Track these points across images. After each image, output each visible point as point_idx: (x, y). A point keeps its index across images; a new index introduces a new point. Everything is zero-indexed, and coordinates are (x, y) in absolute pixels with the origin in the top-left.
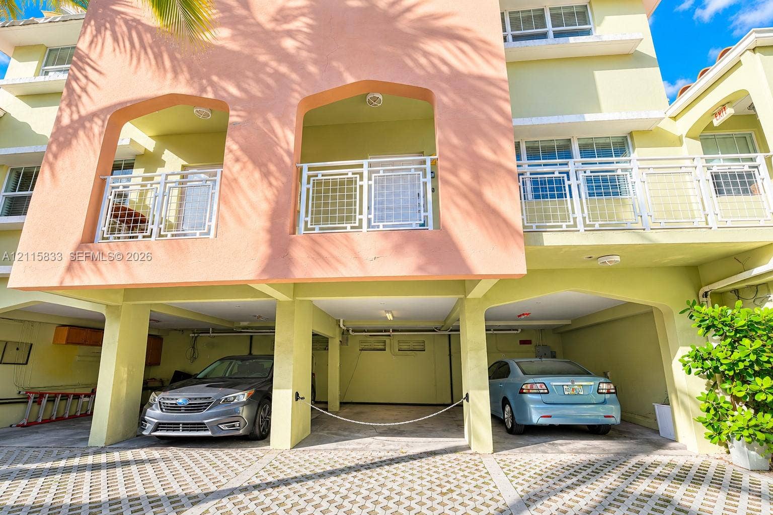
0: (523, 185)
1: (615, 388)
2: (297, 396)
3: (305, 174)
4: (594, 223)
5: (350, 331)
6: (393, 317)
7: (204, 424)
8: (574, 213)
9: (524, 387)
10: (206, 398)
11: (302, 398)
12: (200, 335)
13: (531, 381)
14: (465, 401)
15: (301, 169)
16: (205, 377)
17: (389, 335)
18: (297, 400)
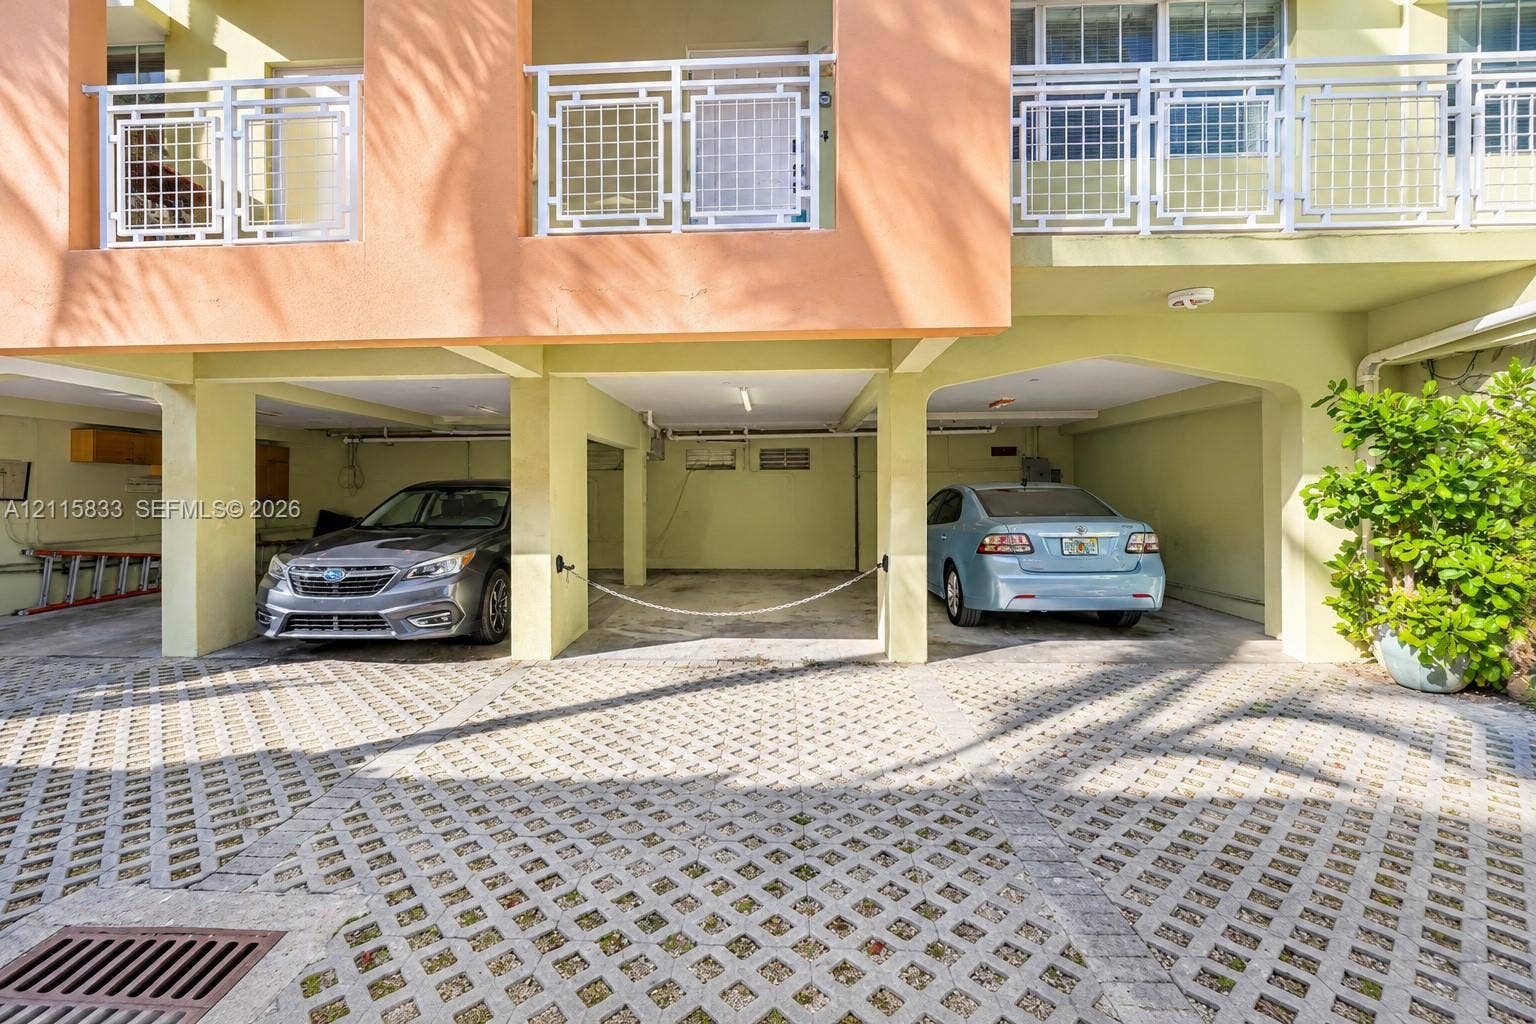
0: (1029, 125)
1: (1160, 544)
2: (560, 564)
3: (545, 89)
4: (1174, 214)
5: (670, 433)
6: (752, 405)
7: (377, 616)
8: (1133, 192)
9: (987, 540)
10: (379, 568)
11: (569, 568)
12: (365, 440)
13: (1002, 529)
14: (881, 571)
15: (535, 78)
16: (378, 525)
17: (743, 441)
18: (559, 571)
